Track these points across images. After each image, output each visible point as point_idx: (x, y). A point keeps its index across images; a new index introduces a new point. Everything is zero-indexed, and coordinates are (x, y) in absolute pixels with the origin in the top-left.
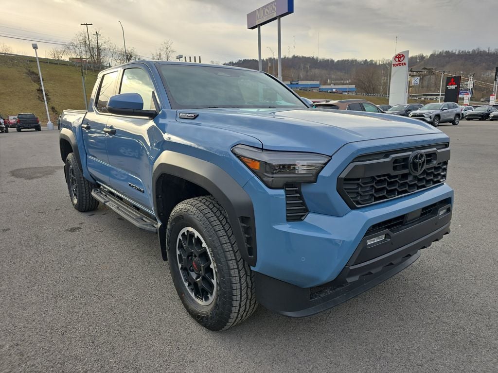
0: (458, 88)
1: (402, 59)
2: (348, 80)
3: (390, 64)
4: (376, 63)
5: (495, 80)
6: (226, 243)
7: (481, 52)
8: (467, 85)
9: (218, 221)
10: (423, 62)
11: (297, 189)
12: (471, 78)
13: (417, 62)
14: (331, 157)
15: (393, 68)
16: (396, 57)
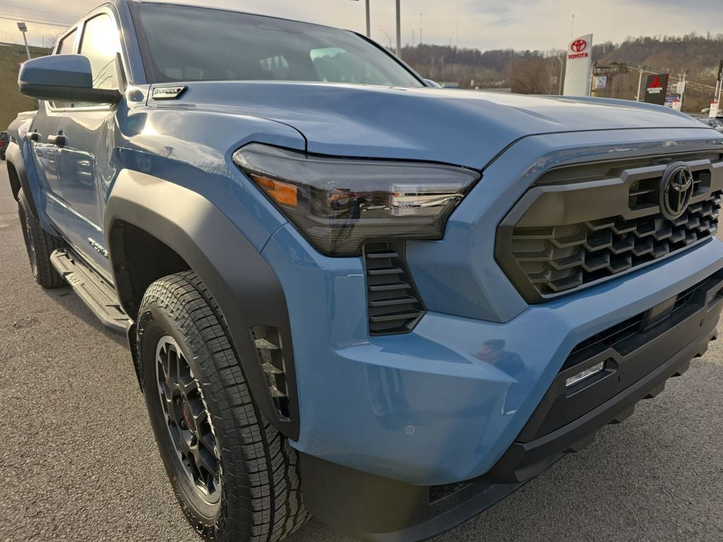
0: (664, 93)
1: (582, 46)
2: (501, 80)
3: (564, 57)
4: (543, 55)
5: (719, 79)
6: (229, 367)
7: (696, 38)
8: (675, 87)
9: (214, 317)
10: (611, 54)
11: (395, 255)
12: (682, 78)
13: (602, 54)
14: (481, 172)
15: (569, 62)
16: (574, 44)
